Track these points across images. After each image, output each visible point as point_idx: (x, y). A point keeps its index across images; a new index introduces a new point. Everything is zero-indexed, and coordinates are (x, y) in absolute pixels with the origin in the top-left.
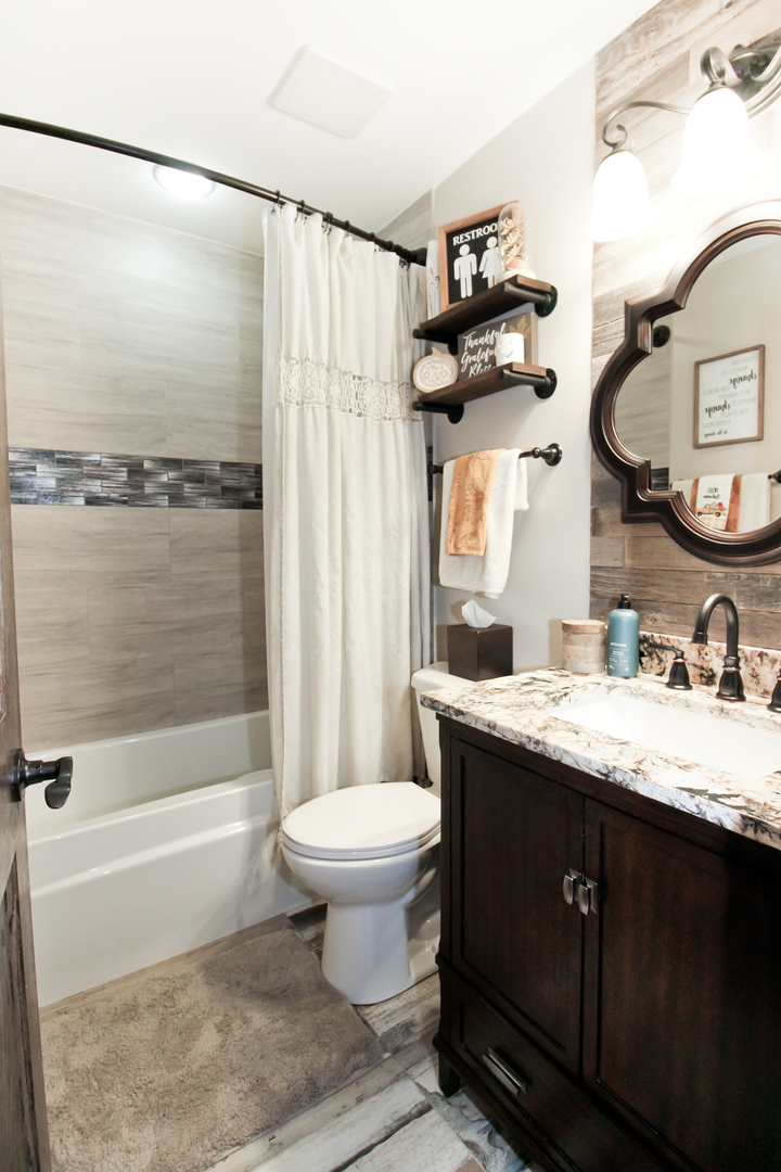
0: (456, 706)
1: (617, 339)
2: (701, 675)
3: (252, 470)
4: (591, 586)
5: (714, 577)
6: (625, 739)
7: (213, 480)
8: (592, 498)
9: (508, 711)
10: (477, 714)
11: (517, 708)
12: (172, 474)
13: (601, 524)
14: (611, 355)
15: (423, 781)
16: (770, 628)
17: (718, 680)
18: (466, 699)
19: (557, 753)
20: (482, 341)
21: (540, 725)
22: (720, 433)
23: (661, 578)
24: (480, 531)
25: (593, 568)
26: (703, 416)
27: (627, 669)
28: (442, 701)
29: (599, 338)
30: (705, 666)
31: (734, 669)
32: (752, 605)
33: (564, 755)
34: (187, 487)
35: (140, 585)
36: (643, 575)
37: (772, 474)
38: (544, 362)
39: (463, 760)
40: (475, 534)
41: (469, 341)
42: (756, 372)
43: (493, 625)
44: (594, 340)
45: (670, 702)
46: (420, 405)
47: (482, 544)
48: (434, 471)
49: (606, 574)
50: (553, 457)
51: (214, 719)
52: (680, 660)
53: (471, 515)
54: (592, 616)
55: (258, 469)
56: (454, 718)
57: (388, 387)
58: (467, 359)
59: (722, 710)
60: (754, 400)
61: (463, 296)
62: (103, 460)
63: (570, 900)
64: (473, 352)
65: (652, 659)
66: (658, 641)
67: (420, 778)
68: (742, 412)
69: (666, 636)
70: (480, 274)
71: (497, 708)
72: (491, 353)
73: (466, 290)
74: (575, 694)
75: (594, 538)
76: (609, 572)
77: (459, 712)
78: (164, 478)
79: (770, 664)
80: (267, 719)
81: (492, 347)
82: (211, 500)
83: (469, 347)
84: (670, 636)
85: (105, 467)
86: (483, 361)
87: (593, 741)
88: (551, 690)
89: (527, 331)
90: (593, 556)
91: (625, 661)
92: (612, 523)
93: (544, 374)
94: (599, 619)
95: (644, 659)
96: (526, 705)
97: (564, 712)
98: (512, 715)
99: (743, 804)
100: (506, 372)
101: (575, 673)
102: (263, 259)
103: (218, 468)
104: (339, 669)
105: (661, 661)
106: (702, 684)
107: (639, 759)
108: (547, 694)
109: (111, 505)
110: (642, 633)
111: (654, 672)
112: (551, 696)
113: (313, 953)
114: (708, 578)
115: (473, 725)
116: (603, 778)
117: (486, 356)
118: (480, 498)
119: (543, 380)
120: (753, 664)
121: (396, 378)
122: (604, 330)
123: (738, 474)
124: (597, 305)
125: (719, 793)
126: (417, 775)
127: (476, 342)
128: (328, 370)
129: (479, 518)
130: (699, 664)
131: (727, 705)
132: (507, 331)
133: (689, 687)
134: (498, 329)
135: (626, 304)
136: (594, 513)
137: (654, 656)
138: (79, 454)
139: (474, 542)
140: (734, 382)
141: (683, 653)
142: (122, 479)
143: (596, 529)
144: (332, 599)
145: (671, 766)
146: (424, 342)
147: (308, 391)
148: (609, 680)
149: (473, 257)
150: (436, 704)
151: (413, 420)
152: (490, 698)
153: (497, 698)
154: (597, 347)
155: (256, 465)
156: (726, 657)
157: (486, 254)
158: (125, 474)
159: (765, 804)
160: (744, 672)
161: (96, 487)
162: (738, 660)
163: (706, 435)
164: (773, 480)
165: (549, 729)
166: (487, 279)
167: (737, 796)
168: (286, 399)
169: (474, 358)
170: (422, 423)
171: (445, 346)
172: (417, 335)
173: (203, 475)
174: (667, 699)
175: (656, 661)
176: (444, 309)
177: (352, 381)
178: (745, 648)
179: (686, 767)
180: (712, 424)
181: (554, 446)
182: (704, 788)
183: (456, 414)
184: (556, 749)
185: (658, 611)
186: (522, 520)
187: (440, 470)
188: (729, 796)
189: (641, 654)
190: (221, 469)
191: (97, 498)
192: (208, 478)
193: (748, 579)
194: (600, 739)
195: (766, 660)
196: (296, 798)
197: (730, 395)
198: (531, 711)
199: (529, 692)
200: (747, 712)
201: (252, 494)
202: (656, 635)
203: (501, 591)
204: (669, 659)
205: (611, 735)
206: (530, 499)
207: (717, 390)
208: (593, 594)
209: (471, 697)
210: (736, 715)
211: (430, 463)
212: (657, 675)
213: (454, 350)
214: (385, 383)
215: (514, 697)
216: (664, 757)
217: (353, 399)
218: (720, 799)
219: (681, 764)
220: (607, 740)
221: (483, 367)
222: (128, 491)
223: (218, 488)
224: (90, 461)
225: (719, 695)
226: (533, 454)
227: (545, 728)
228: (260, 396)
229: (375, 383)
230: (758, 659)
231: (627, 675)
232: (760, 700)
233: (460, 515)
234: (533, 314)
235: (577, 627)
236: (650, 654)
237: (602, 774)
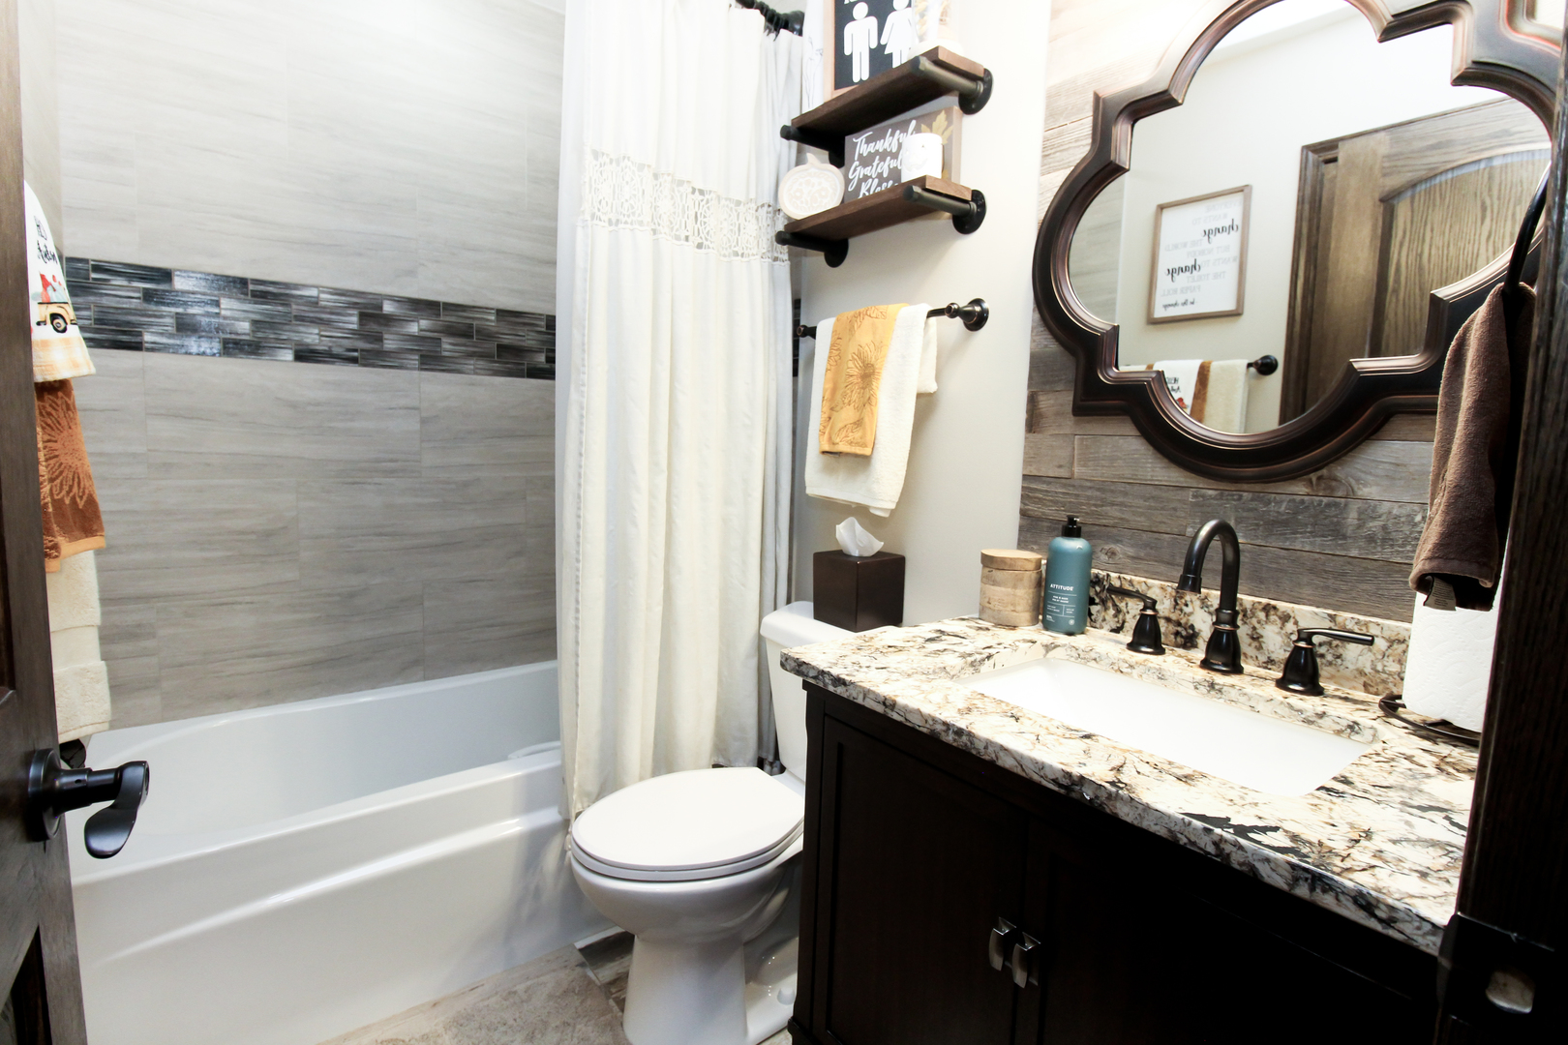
0: (835, 671)
1: (1078, 148)
2: (1177, 634)
3: (543, 323)
4: (1022, 502)
5: (1203, 496)
6: (1089, 731)
7: (485, 335)
8: (1030, 378)
9: (910, 681)
10: (866, 685)
11: (924, 677)
12: (424, 323)
13: (1041, 416)
14: (1068, 172)
15: (771, 764)
16: (1281, 571)
17: (1202, 644)
18: (848, 661)
19: (990, 750)
20: (880, 146)
21: (962, 705)
22: (1185, 303)
23: (1125, 494)
24: (866, 420)
25: (1025, 477)
26: (1163, 278)
27: (1072, 622)
28: (813, 663)
29: (1052, 147)
30: (1183, 621)
31: (1228, 627)
32: (1257, 537)
33: (1001, 754)
34: (447, 345)
35: (376, 480)
36: (1098, 490)
37: (1252, 361)
38: (968, 179)
39: (840, 747)
40: (859, 423)
41: (860, 144)
42: (1238, 222)
43: (879, 554)
44: (1044, 148)
45: (1135, 672)
46: (788, 236)
47: (869, 438)
48: (803, 332)
49: (1044, 487)
50: (975, 318)
51: (480, 671)
52: (1149, 612)
53: (855, 397)
54: (1022, 544)
55: (551, 322)
56: (831, 688)
57: (742, 209)
58: (856, 171)
59: (1212, 685)
60: (1234, 260)
61: (856, 79)
62: (323, 296)
63: (997, 962)
64: (866, 161)
65: (1106, 609)
66: (1117, 584)
67: (769, 760)
68: (1216, 276)
69: (1128, 577)
70: (881, 48)
71: (894, 676)
72: (893, 163)
73: (861, 71)
74: (1002, 657)
75: (1031, 435)
76: (1049, 483)
77: (839, 681)
78: (413, 328)
79: (1279, 622)
80: (554, 675)
81: (895, 156)
82: (481, 363)
83: (860, 155)
84: (1133, 577)
85: (325, 307)
86: (880, 176)
87: (1042, 733)
88: (968, 650)
89: (947, 133)
90: (1027, 462)
91: (1070, 611)
92: (1058, 414)
93: (968, 197)
94: (1032, 550)
95: (1094, 609)
96: (934, 672)
97: (988, 683)
98: (918, 687)
99: (1287, 843)
100: (917, 189)
101: (999, 625)
102: (564, 17)
103: (493, 318)
104: (659, 609)
105: (1118, 611)
106: (1178, 646)
107: (1117, 763)
108: (963, 656)
109: (333, 363)
110: (1094, 571)
111: (1107, 627)
112: (970, 659)
113: (611, 1002)
114: (1194, 496)
115: (860, 701)
116: (1062, 791)
117: (884, 169)
118: (868, 374)
119: (967, 206)
120: (1254, 621)
121: (752, 196)
122: (1060, 135)
123: (1207, 360)
124: (1052, 97)
125: (1247, 824)
126: (764, 756)
127: (872, 148)
128: (656, 176)
129: (867, 402)
130: (1174, 617)
131: (1219, 679)
132: (918, 130)
133: (1159, 650)
134: (904, 130)
135: (1097, 98)
136: (1032, 400)
137: (1110, 604)
138: (287, 285)
139: (857, 435)
140: (1208, 233)
141: (1154, 602)
142: (351, 326)
143: (1034, 421)
144: (652, 509)
145: (1164, 775)
146: (794, 144)
147: (626, 205)
148: (1046, 637)
149: (873, 21)
150: (804, 668)
151: (776, 259)
152: (882, 661)
153: (892, 660)
154: (1049, 160)
155: (548, 316)
156: (1218, 611)
157: (891, 18)
158: (355, 319)
159: (1320, 844)
160: (1243, 632)
161: (312, 336)
162: (1235, 614)
163: (1166, 306)
164: (1253, 370)
165: (975, 712)
166: (891, 55)
167: (1276, 829)
168: (593, 216)
169: (867, 171)
170: (787, 264)
171: (825, 154)
172: (787, 134)
173: (471, 326)
174: (1131, 666)
175: (1112, 612)
176: (828, 98)
177: (690, 196)
178: (1245, 599)
179: (1186, 779)
180: (1175, 291)
181: (978, 302)
182: (1223, 815)
183: (836, 254)
184: (988, 744)
185: (1118, 541)
186: (926, 405)
187: (811, 332)
188: (1264, 830)
189: (1092, 602)
190: (498, 320)
191: (314, 351)
192: (479, 331)
193: (1252, 500)
194: (1053, 730)
195: (1273, 618)
196: (593, 787)
197: (1202, 253)
198: (943, 682)
199: (938, 652)
200: (1249, 689)
201: (541, 358)
202: (1113, 575)
203: (893, 506)
204: (1133, 609)
205: (1067, 723)
206: (938, 379)
207: (1185, 245)
208: (1023, 513)
209: (855, 658)
210: (1234, 694)
211: (796, 322)
212: (1113, 631)
213: (838, 159)
214: (738, 203)
215: (915, 659)
216: (1152, 761)
217: (691, 222)
218: (1251, 835)
219: (1180, 772)
220: (1061, 731)
221: (880, 185)
222: (361, 345)
223: (492, 347)
224: (302, 296)
225: (1206, 664)
226: (950, 312)
227: (969, 710)
228: (555, 218)
229: (723, 202)
230: (1262, 615)
231: (1072, 630)
232: (1262, 672)
233: (838, 396)
234: (957, 108)
235: (1003, 560)
236: (1103, 602)
237: (1060, 786)
